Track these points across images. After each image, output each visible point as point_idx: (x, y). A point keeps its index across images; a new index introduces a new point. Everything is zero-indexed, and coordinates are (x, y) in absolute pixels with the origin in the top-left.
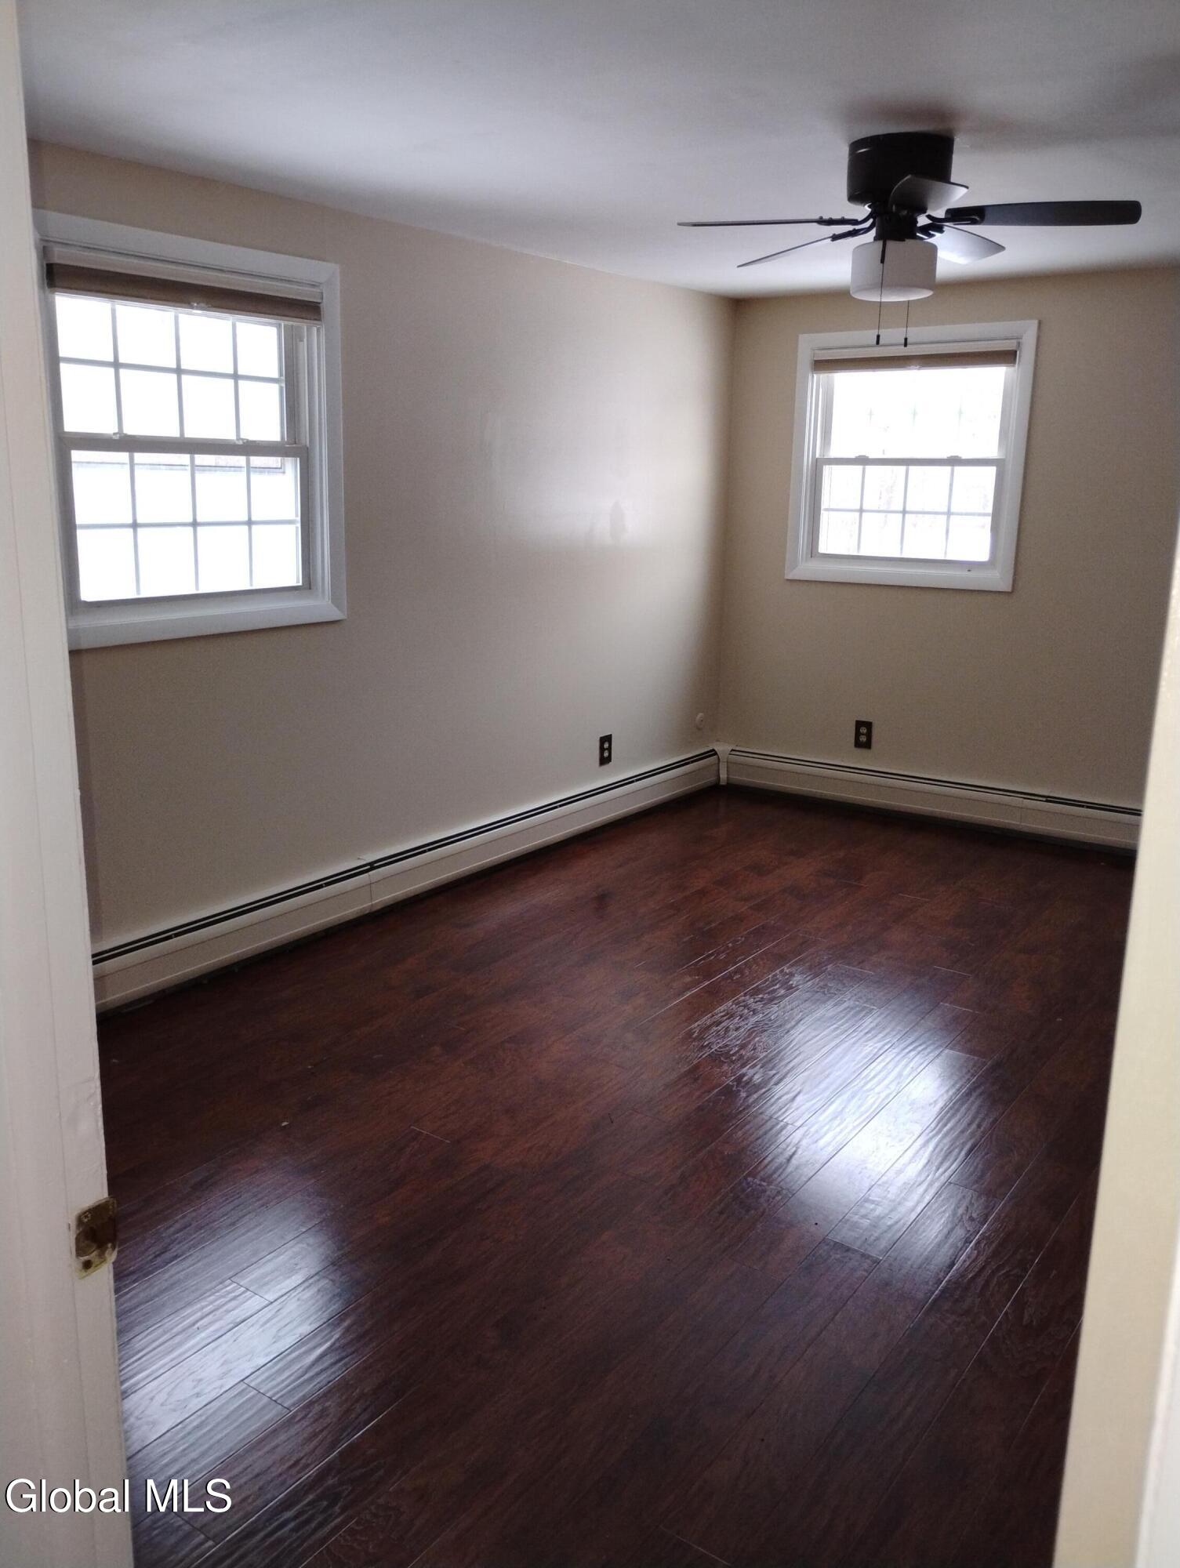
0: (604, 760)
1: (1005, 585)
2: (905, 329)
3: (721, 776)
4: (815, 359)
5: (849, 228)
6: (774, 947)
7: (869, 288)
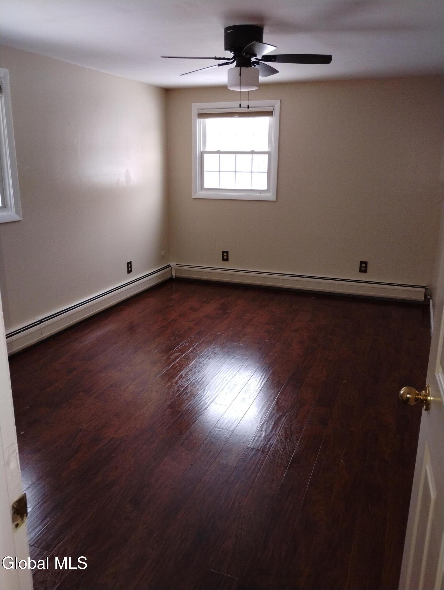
0: (129, 272)
1: (274, 199)
2: (240, 102)
3: (173, 275)
4: (199, 113)
5: (225, 61)
6: (206, 339)
7: (235, 85)
